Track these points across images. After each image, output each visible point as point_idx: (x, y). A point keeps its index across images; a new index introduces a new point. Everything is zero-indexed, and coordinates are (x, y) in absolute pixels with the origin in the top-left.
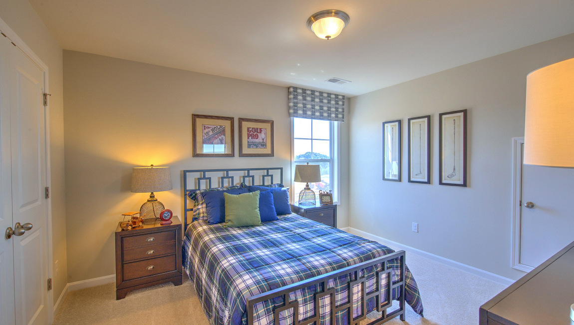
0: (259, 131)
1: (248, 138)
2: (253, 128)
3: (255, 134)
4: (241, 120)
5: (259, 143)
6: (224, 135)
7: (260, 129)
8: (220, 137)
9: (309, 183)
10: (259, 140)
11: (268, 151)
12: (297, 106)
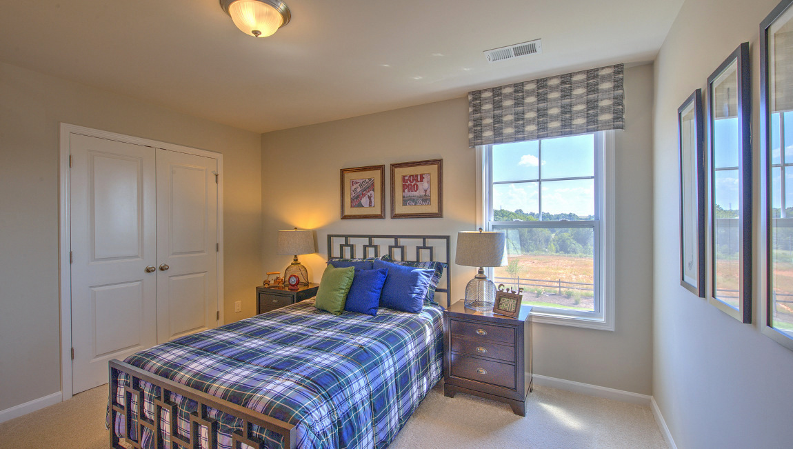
0: (419, 180)
1: (404, 191)
2: (410, 176)
3: (413, 184)
4: (394, 166)
5: (420, 197)
6: (373, 190)
7: (421, 175)
8: (369, 194)
9: (484, 268)
10: (420, 192)
11: (433, 208)
12: (481, 125)
